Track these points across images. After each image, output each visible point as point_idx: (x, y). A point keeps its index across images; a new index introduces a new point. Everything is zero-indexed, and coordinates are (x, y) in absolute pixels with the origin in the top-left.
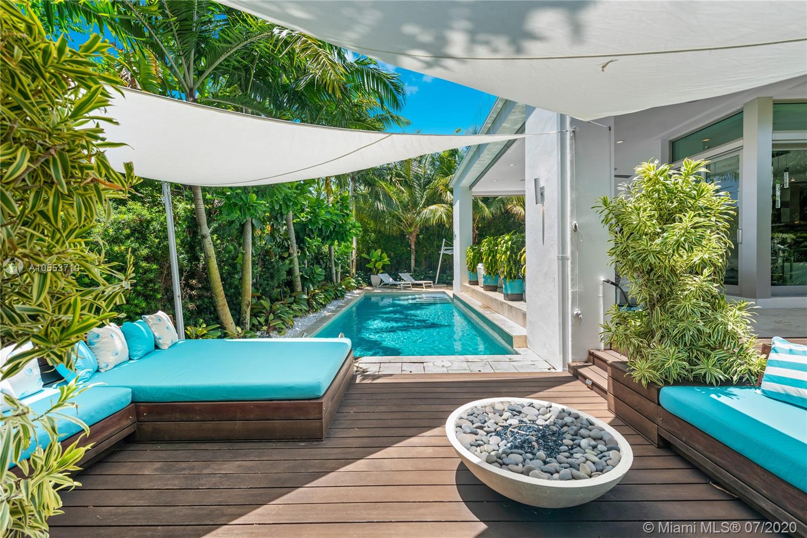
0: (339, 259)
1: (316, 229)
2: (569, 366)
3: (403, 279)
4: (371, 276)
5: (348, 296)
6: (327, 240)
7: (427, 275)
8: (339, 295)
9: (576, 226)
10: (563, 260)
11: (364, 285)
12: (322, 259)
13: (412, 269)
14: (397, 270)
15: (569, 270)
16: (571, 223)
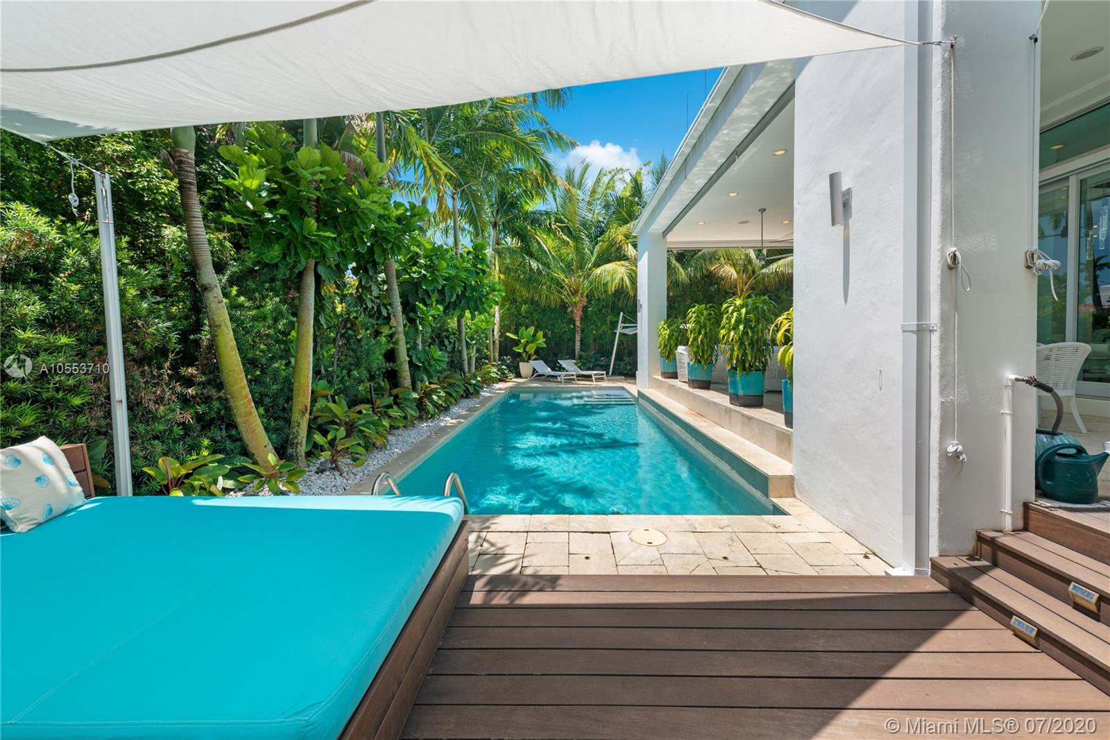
0: (472, 339)
1: (433, 291)
2: (935, 566)
3: (564, 369)
4: (520, 363)
5: (485, 393)
6: (454, 309)
7: (598, 363)
8: (471, 391)
9: (954, 257)
10: (922, 331)
11: (511, 376)
12: (447, 337)
13: (576, 353)
14: (556, 355)
15: (935, 353)
16: (942, 250)
